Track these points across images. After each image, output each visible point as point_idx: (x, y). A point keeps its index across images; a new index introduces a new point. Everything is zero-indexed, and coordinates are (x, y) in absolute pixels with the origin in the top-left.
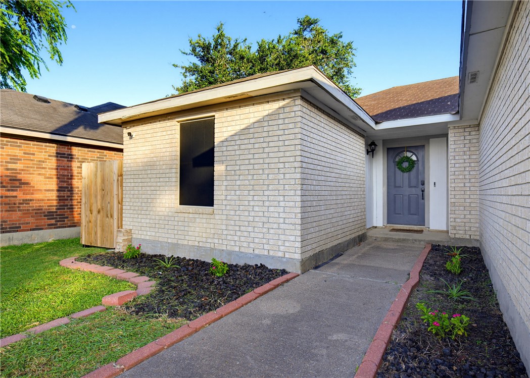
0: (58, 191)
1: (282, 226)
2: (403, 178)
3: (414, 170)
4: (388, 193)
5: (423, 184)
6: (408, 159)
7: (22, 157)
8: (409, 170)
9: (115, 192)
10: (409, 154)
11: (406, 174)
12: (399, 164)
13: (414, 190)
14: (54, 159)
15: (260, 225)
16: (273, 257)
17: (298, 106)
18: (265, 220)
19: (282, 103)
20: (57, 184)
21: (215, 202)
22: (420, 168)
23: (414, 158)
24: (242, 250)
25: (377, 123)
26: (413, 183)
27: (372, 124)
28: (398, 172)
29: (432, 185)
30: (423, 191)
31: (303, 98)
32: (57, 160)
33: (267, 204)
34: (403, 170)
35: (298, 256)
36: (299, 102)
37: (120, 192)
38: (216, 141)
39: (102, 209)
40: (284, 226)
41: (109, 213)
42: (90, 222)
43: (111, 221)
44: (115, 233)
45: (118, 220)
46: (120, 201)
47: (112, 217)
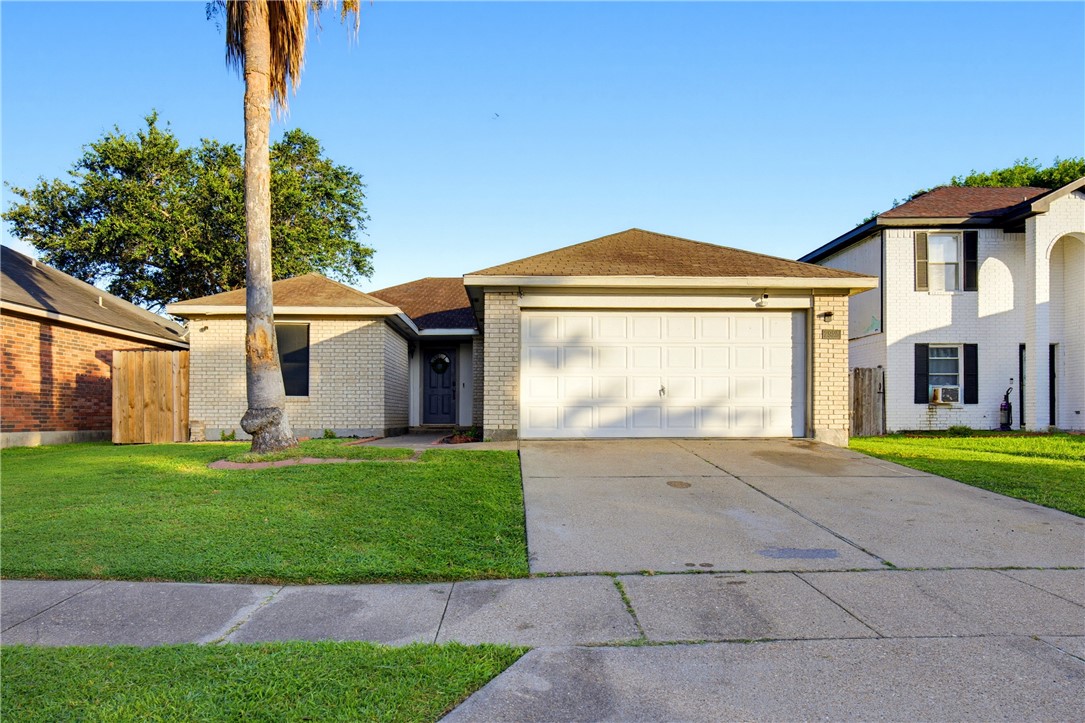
0: (42, 383)
1: (370, 407)
2: (437, 378)
3: (447, 371)
4: (424, 393)
5: (454, 384)
6: (443, 361)
7: (16, 339)
8: (442, 371)
9: (175, 385)
10: (443, 356)
11: (440, 376)
12: (434, 366)
13: (446, 391)
14: (39, 341)
15: (353, 408)
16: (363, 430)
17: (383, 327)
18: (356, 404)
19: (370, 322)
20: (41, 374)
21: (310, 392)
22: (452, 370)
23: (447, 360)
24: (337, 427)
25: (419, 330)
26: (447, 384)
27: (416, 331)
28: (434, 374)
29: (461, 386)
30: (454, 391)
31: (386, 322)
32: (41, 343)
33: (358, 392)
34: (438, 372)
35: (383, 427)
36: (383, 324)
37: (183, 383)
38: (311, 343)
39: (153, 402)
40: (373, 407)
41: (164, 408)
42: (130, 417)
43: (169, 414)
44: (176, 427)
45: (180, 412)
46: (184, 393)
47: (169, 410)
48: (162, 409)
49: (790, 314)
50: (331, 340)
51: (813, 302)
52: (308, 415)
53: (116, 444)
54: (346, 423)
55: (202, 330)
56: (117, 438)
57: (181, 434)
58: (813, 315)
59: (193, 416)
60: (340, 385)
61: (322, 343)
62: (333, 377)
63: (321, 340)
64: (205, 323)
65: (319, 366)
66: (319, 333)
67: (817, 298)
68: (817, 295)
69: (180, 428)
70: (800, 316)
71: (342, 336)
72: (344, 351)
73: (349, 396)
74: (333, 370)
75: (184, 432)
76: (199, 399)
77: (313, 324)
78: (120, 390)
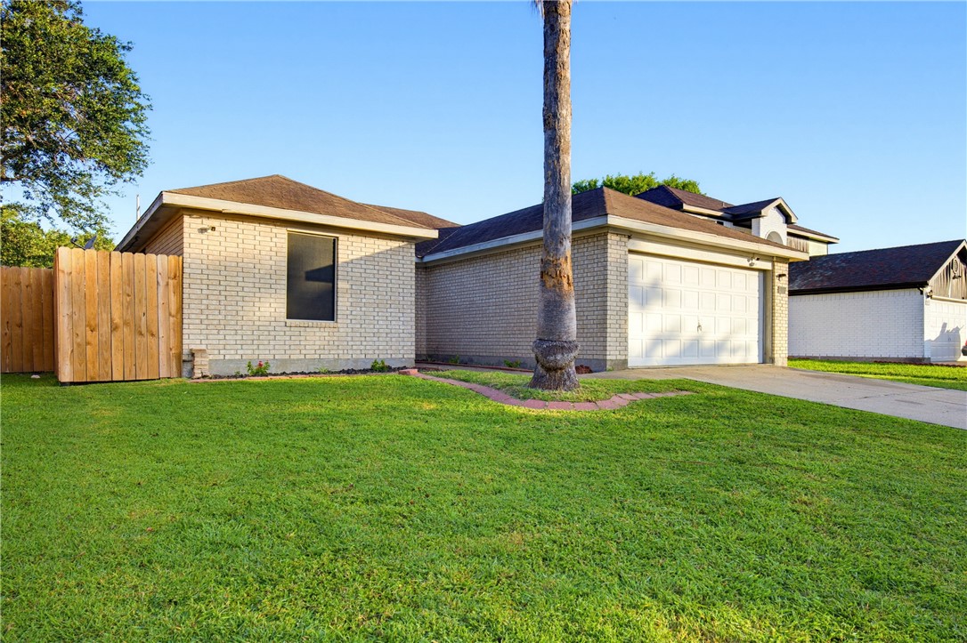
1: (401, 335)
9: (161, 301)
15: (384, 336)
17: (414, 250)
18: (387, 331)
21: (337, 317)
33: (389, 319)
35: (414, 356)
36: (414, 246)
37: (173, 299)
38: (340, 260)
39: (126, 323)
40: (405, 335)
41: (144, 330)
42: (88, 343)
43: (153, 341)
44: (163, 358)
45: (169, 338)
46: (173, 312)
47: (152, 335)
48: (141, 334)
49: (757, 273)
50: (361, 259)
51: (773, 266)
52: (336, 343)
53: (64, 384)
54: (377, 352)
55: (203, 230)
56: (66, 374)
57: (170, 367)
58: (773, 276)
59: (190, 343)
60: (371, 309)
61: (352, 262)
62: (364, 300)
63: (351, 257)
64: (208, 223)
65: (349, 287)
66: (350, 250)
67: (776, 264)
68: (777, 262)
69: (169, 360)
70: (762, 274)
71: (373, 257)
72: (375, 272)
73: (381, 322)
74: (363, 292)
75: (174, 364)
76: (198, 321)
77: (342, 238)
78: (72, 302)
